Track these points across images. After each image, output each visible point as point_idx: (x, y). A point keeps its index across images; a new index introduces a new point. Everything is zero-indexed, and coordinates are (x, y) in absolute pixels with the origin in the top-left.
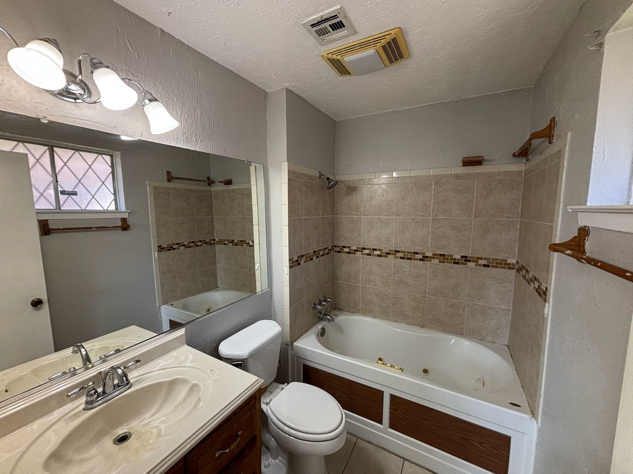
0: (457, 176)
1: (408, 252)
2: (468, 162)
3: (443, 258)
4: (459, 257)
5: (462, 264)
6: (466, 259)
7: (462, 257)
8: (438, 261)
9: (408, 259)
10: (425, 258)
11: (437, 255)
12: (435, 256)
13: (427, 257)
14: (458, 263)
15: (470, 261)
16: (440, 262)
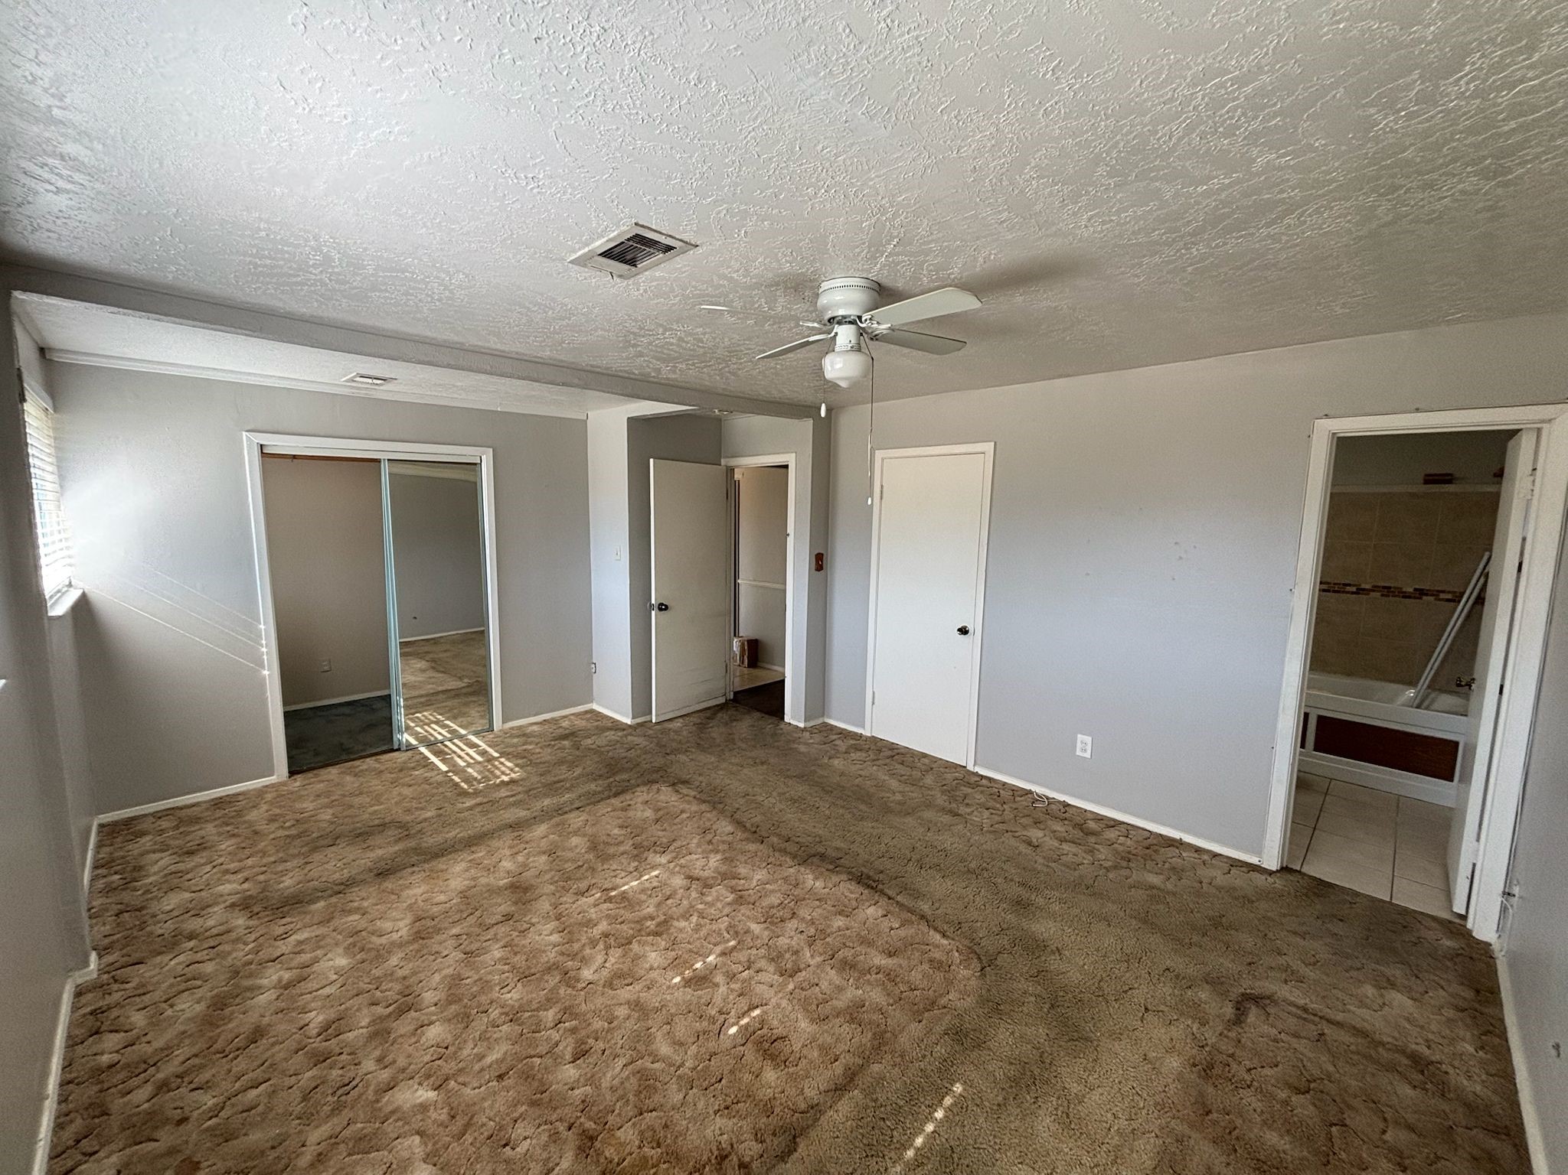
0: (1413, 495)
1: (1335, 584)
2: (1430, 479)
3: (1387, 591)
4: (1411, 590)
5: (1415, 598)
6: (1421, 593)
7: (1415, 589)
8: (1379, 594)
9: (1334, 592)
10: (1360, 591)
11: (1378, 587)
12: (1375, 588)
13: (1364, 590)
14: (1409, 597)
15: (1427, 595)
16: (1382, 595)
